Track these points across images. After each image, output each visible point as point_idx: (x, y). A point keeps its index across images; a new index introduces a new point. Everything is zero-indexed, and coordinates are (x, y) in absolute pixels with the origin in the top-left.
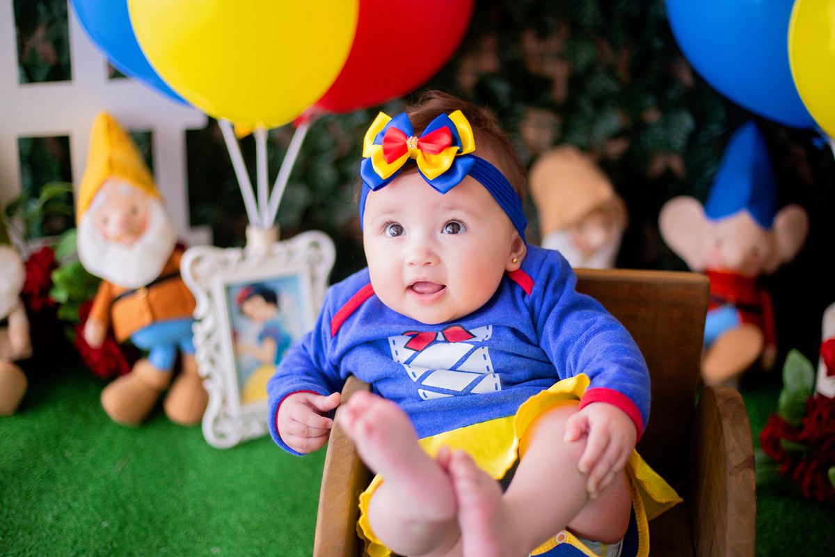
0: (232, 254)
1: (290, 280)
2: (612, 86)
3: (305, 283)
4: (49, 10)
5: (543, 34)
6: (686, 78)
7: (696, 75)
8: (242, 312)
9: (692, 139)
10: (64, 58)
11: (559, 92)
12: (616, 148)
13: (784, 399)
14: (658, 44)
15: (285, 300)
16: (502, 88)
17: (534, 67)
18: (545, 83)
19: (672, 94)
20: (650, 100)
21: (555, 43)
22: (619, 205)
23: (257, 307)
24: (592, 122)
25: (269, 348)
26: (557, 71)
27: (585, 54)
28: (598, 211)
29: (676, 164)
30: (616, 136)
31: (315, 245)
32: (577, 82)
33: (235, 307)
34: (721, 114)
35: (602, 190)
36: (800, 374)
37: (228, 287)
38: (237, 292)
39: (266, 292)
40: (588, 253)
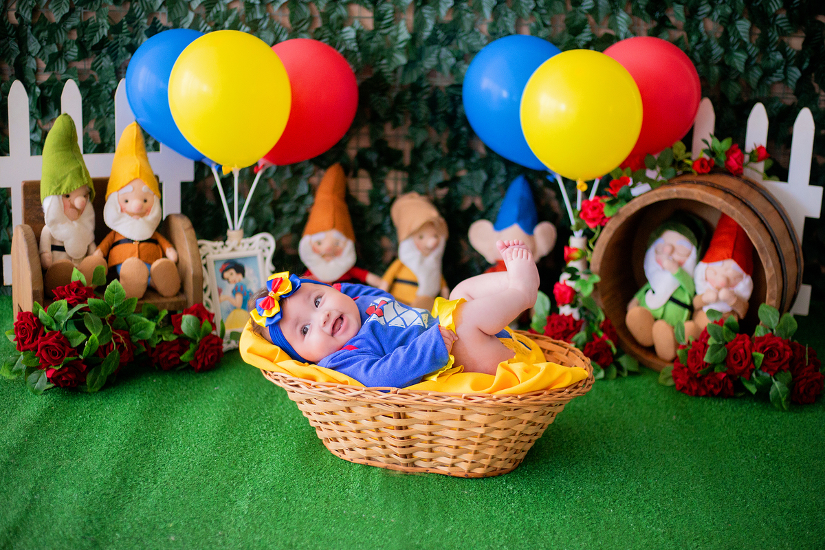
0: (219, 244)
1: (254, 257)
2: (439, 155)
3: (260, 259)
4: (98, 111)
5: (396, 125)
6: (482, 150)
7: (488, 149)
8: (223, 277)
9: (487, 185)
10: (107, 140)
11: (407, 159)
12: (442, 192)
13: (535, 319)
14: (464, 129)
15: (248, 271)
16: (373, 157)
17: (392, 145)
18: (399, 154)
19: (473, 160)
20: (461, 164)
21: (404, 130)
22: (442, 220)
23: (232, 274)
24: (427, 176)
25: (239, 298)
26: (406, 147)
27: (421, 136)
28: (430, 224)
29: (478, 202)
30: (441, 185)
31: (265, 239)
32: (417, 153)
33: (220, 275)
34: (503, 171)
35: (433, 214)
36: (543, 304)
37: (216, 262)
38: (220, 266)
39: (238, 267)
40: (426, 252)
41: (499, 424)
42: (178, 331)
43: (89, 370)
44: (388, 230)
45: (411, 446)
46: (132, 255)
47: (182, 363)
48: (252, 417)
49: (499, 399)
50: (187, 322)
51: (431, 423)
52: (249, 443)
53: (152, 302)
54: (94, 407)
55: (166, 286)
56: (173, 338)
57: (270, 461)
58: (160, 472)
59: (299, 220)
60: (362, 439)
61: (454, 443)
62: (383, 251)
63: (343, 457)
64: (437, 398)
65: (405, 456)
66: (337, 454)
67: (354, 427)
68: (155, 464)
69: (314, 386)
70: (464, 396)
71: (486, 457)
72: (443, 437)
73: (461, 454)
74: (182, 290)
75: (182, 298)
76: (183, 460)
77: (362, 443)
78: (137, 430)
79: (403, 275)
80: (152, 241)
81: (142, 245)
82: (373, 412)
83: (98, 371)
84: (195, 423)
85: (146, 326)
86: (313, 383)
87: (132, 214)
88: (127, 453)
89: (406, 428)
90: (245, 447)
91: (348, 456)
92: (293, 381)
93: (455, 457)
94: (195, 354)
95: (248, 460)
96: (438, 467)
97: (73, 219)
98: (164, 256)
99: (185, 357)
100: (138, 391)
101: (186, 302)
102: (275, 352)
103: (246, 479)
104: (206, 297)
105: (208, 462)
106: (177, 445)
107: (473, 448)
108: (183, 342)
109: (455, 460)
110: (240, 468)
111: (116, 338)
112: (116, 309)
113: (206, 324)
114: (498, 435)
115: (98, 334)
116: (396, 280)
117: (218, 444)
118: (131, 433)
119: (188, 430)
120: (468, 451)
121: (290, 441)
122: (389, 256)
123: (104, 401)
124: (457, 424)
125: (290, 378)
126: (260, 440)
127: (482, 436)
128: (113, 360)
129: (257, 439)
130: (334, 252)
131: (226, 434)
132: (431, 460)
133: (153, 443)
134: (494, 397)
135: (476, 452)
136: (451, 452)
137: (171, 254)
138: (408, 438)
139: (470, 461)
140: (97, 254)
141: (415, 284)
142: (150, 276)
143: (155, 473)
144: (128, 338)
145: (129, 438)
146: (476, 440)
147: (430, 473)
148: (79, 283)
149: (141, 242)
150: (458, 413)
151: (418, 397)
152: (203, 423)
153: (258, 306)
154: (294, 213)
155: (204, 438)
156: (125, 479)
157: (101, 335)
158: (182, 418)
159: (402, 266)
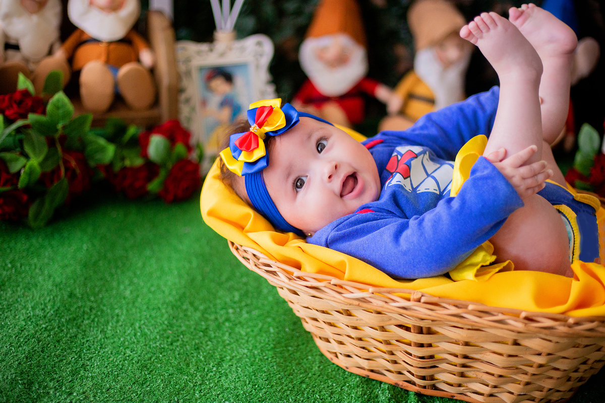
0: (204, 47)
1: (243, 66)
3: (252, 69)
8: (208, 87)
15: (239, 80)
23: (219, 84)
25: (226, 114)
28: (454, 33)
31: (259, 44)
33: (203, 84)
35: (458, 20)
36: (591, 139)
37: (201, 69)
38: (205, 74)
39: (225, 74)
40: (447, 65)
41: (569, 353)
42: (144, 155)
43: (31, 200)
44: (403, 35)
45: (435, 367)
46: (98, 58)
47: (147, 193)
48: (224, 278)
49: (577, 324)
50: (156, 144)
51: (467, 344)
52: (212, 325)
53: (118, 116)
54: (32, 249)
55: (137, 96)
56: (139, 162)
57: (234, 361)
58: (82, 372)
59: (301, 21)
60: (364, 348)
61: (497, 371)
62: (396, 60)
63: (335, 361)
64: (481, 314)
65: (423, 378)
66: (329, 356)
67: (354, 333)
68: (80, 357)
69: (299, 278)
70: (523, 315)
71: (540, 389)
72: (482, 362)
73: (506, 383)
74: (156, 102)
75: (154, 112)
76: (118, 353)
77: (364, 353)
78: (71, 295)
79: (420, 91)
80: (126, 41)
81: (112, 47)
82: (383, 321)
83: (42, 204)
84: (149, 285)
85: (102, 150)
86: (296, 273)
87: (102, 9)
88: (45, 335)
89: (430, 345)
90: (205, 331)
91: (342, 362)
92: (269, 266)
93: (495, 387)
94: (165, 183)
95: (204, 357)
96: (469, 394)
97: (33, 12)
98: (138, 60)
99: (154, 186)
100: (90, 230)
101: (159, 118)
102: (247, 217)
103: (197, 395)
104: (185, 111)
105: (150, 358)
106: (118, 321)
107: (524, 378)
108: (151, 168)
109: (495, 390)
110: (192, 371)
111: (66, 162)
112: (64, 127)
113: (180, 148)
114: (562, 365)
115: (41, 158)
116: (411, 96)
117: (171, 325)
118: (62, 300)
119: (138, 296)
120: (514, 381)
121: (266, 326)
122: (402, 66)
123: (46, 243)
124: (508, 349)
125: (264, 259)
126: (228, 320)
127: (541, 366)
128: (60, 190)
129: (223, 318)
130: (341, 60)
131: (184, 307)
132: (460, 385)
133: (86, 317)
134: (571, 321)
135: (528, 384)
136: (491, 380)
137: (146, 57)
138: (432, 357)
139: (516, 393)
140: (60, 54)
141: (431, 101)
142: (116, 86)
143: (74, 373)
144: (83, 161)
145: (56, 308)
146: (530, 370)
147: (456, 400)
148: (26, 93)
149: (110, 43)
150: (511, 336)
151: (454, 310)
152: (159, 287)
153: (232, 144)
154: (298, 13)
155: (153, 313)
156: (31, 383)
157: (46, 159)
158: (135, 274)
159: (419, 81)
